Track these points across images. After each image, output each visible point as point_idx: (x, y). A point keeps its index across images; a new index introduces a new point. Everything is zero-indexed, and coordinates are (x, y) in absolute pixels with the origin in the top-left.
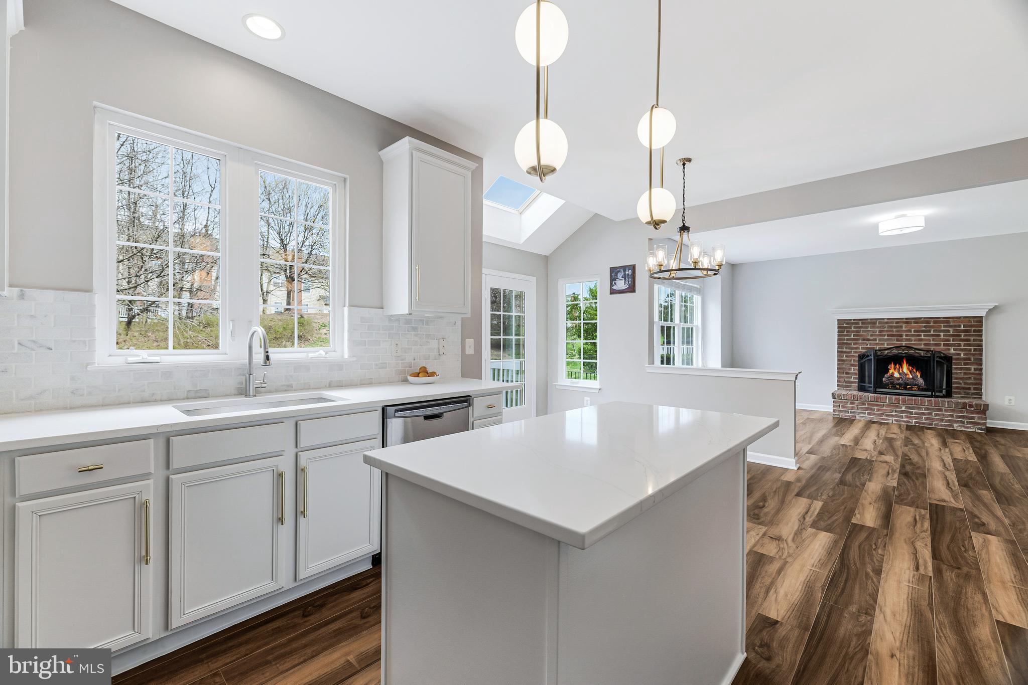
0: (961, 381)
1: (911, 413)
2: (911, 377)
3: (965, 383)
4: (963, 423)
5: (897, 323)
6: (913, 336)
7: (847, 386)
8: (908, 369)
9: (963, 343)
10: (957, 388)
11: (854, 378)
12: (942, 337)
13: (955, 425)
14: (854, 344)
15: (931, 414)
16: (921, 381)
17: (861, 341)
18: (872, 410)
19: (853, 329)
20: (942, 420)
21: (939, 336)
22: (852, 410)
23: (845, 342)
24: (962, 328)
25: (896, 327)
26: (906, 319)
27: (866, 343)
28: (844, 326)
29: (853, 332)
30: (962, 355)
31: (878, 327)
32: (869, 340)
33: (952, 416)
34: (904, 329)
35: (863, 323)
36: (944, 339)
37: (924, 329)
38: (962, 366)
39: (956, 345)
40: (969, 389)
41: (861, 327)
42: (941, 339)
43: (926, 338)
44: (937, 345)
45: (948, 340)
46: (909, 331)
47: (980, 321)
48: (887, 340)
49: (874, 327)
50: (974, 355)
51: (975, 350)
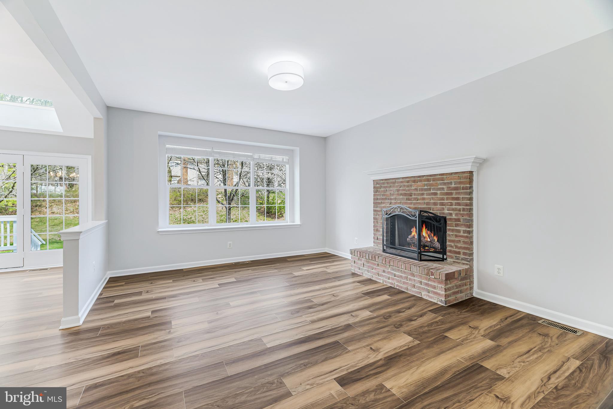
0: (453, 244)
3: (456, 247)
4: (429, 291)
5: (408, 182)
6: (418, 194)
7: (379, 243)
9: (454, 202)
10: (450, 252)
18: (371, 268)
19: (382, 188)
20: (413, 286)
21: (437, 194)
24: (453, 186)
25: (408, 186)
26: (414, 177)
28: (378, 187)
30: (454, 216)
33: (420, 282)
34: (413, 187)
36: (440, 197)
37: (426, 187)
38: (454, 227)
39: (449, 204)
40: (459, 253)
41: (386, 187)
42: (437, 197)
43: (427, 197)
44: (435, 204)
45: (443, 199)
46: (416, 190)
47: (467, 177)
48: (402, 199)
49: (394, 186)
50: (463, 215)
51: (464, 209)
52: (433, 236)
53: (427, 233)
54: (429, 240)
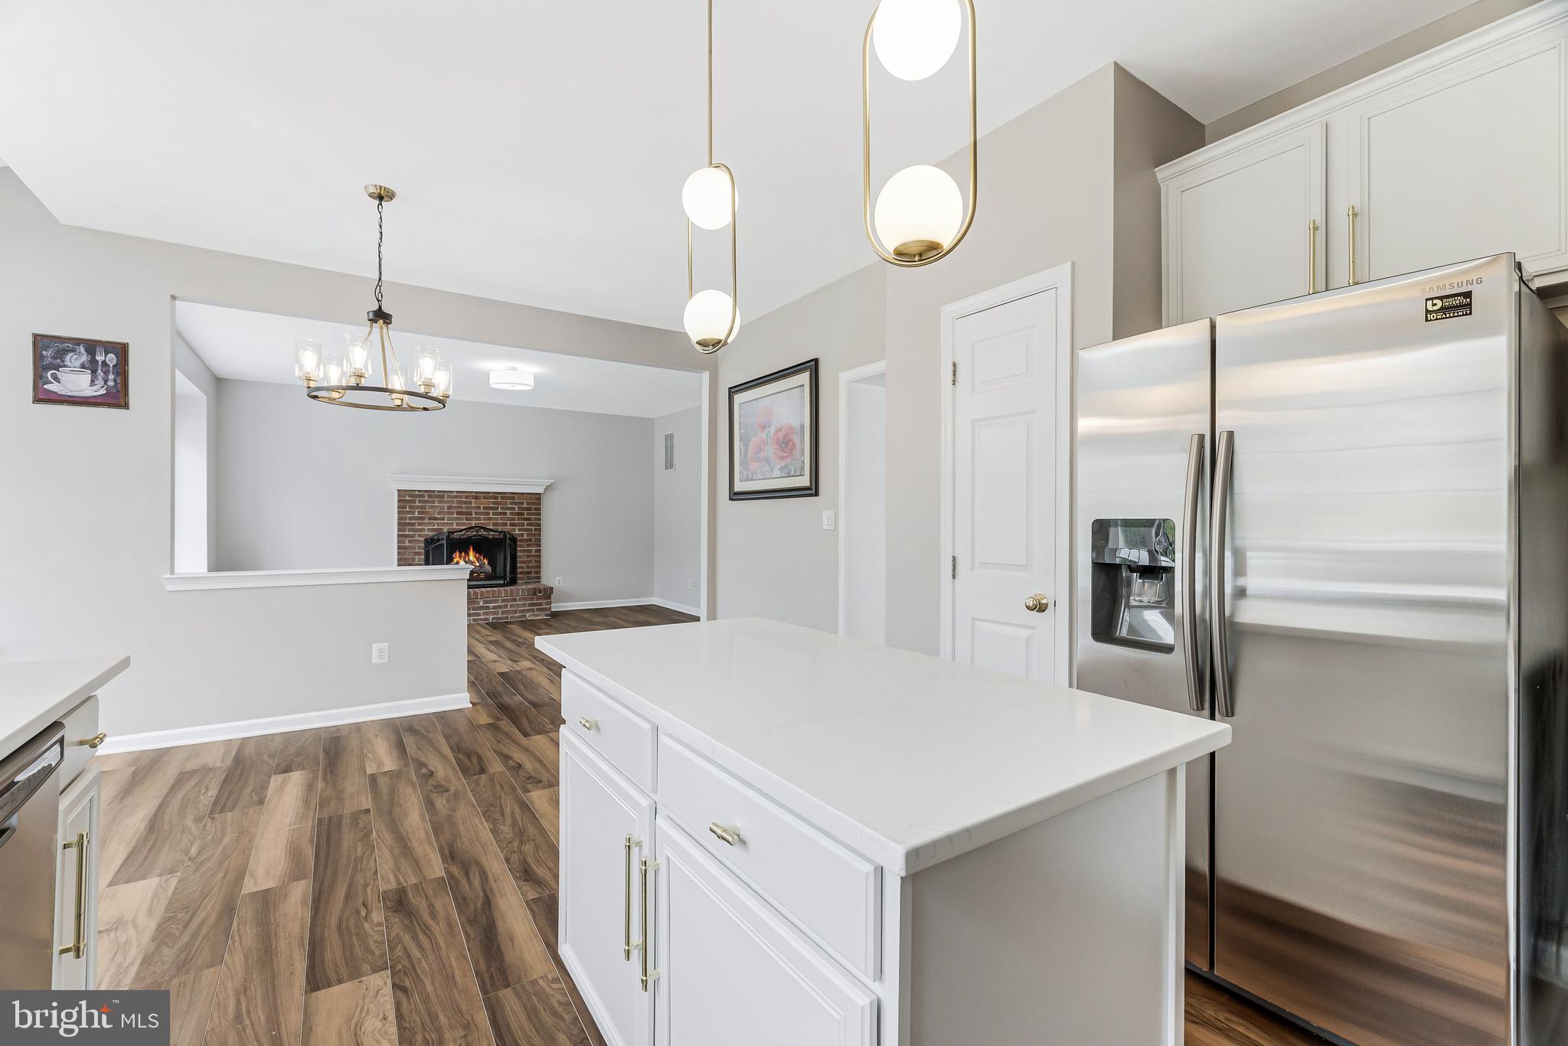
0: (525, 566)
1: (488, 608)
2: (478, 564)
3: (528, 567)
4: (533, 610)
5: (466, 497)
6: (482, 514)
8: (475, 557)
9: (526, 523)
10: (522, 573)
12: (508, 516)
13: (528, 615)
14: (419, 524)
15: (506, 606)
16: (488, 568)
17: (427, 521)
19: (418, 504)
20: (516, 612)
21: (506, 514)
23: (408, 521)
24: (525, 505)
25: (466, 503)
26: (476, 492)
27: (432, 523)
28: (408, 500)
29: (417, 507)
30: (525, 536)
31: (447, 502)
32: (436, 519)
33: (524, 605)
34: (473, 505)
35: (429, 496)
36: (510, 517)
37: (493, 506)
38: (524, 548)
39: (521, 524)
40: (530, 573)
41: (427, 502)
42: (507, 518)
43: (494, 517)
44: (504, 525)
45: (513, 520)
46: (479, 508)
47: (539, 499)
48: (456, 519)
49: (441, 502)
50: (534, 535)
51: (535, 530)
52: (482, 559)
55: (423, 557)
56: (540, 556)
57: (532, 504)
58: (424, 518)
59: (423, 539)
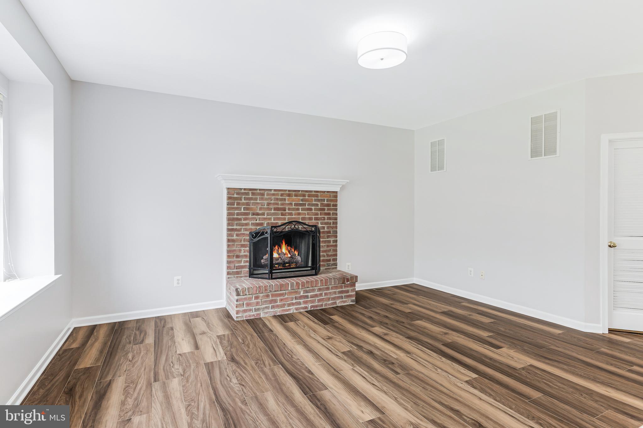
0: (325, 254)
3: (328, 255)
4: (342, 297)
5: (282, 195)
6: (293, 209)
7: (238, 273)
9: (326, 217)
10: (323, 261)
11: (245, 262)
12: (313, 211)
13: (338, 302)
14: (245, 219)
15: (321, 295)
16: (298, 259)
17: (250, 216)
18: (275, 301)
19: (243, 201)
20: (329, 299)
21: (312, 209)
22: (257, 307)
23: (235, 217)
24: (326, 202)
25: (281, 200)
26: (289, 191)
27: (255, 218)
28: (236, 197)
29: (243, 204)
30: (326, 228)
31: (266, 199)
32: (258, 214)
33: (335, 293)
34: (287, 202)
35: (253, 194)
36: (315, 212)
37: (301, 202)
38: (325, 239)
39: (323, 218)
40: (329, 260)
41: (251, 199)
42: (312, 213)
43: (303, 212)
44: (310, 219)
45: (317, 214)
46: (291, 204)
47: (336, 196)
48: (274, 214)
49: (262, 199)
50: (332, 228)
51: (333, 223)
52: (293, 251)
53: (287, 249)
54: (289, 256)
55: (248, 249)
56: (336, 246)
57: (331, 201)
58: (247, 214)
59: (248, 233)
